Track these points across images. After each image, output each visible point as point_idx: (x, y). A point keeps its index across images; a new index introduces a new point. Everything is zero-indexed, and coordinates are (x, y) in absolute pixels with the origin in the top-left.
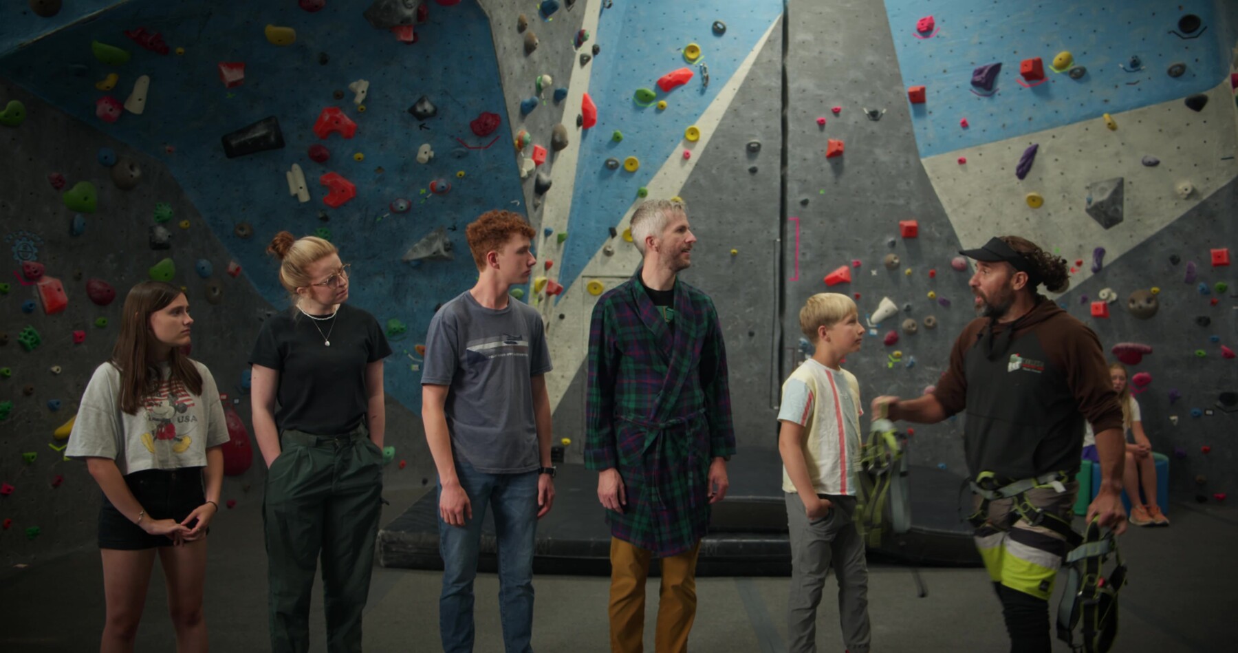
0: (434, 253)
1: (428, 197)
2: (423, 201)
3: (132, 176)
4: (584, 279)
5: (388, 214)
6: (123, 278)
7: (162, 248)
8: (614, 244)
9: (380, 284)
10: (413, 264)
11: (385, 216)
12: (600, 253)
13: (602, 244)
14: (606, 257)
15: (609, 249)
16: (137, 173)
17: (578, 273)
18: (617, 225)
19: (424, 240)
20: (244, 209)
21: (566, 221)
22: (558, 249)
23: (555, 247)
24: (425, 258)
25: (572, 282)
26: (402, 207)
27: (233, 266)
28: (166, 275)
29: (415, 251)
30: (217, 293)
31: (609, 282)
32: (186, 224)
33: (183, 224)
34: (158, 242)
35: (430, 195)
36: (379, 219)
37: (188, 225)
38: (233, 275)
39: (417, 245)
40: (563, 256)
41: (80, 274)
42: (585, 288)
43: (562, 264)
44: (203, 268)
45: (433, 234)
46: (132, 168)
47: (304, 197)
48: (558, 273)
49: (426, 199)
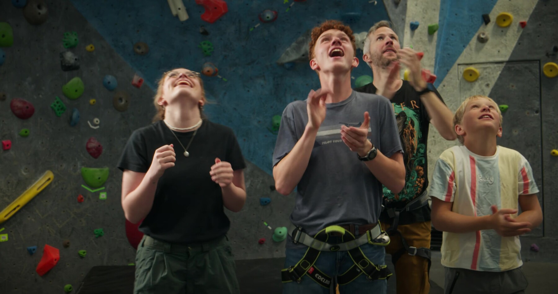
0: (303, 55)
1: (291, 5)
2: (287, 10)
3: (39, 14)
4: (459, 66)
5: (258, 25)
6: (41, 96)
7: (70, 69)
8: (488, 31)
9: (262, 86)
10: (287, 66)
11: (256, 26)
12: (474, 41)
13: (476, 31)
14: (480, 44)
15: (482, 36)
16: (43, 11)
17: (454, 62)
18: (490, 11)
19: (294, 44)
20: (138, 31)
21: (437, 14)
22: (430, 40)
23: (426, 39)
24: (296, 60)
25: (448, 71)
26: (268, 17)
27: (136, 79)
28: (76, 91)
29: (287, 55)
30: (123, 103)
31: (485, 68)
32: (91, 48)
33: (88, 48)
34: (67, 65)
35: (293, 3)
36: (251, 29)
37: (93, 48)
38: (137, 86)
39: (288, 49)
40: (438, 46)
41: (4, 96)
42: (461, 75)
43: (437, 54)
44: (109, 83)
45: (301, 38)
46: (39, 7)
47: (184, 16)
48: (433, 63)
49: (290, 7)
